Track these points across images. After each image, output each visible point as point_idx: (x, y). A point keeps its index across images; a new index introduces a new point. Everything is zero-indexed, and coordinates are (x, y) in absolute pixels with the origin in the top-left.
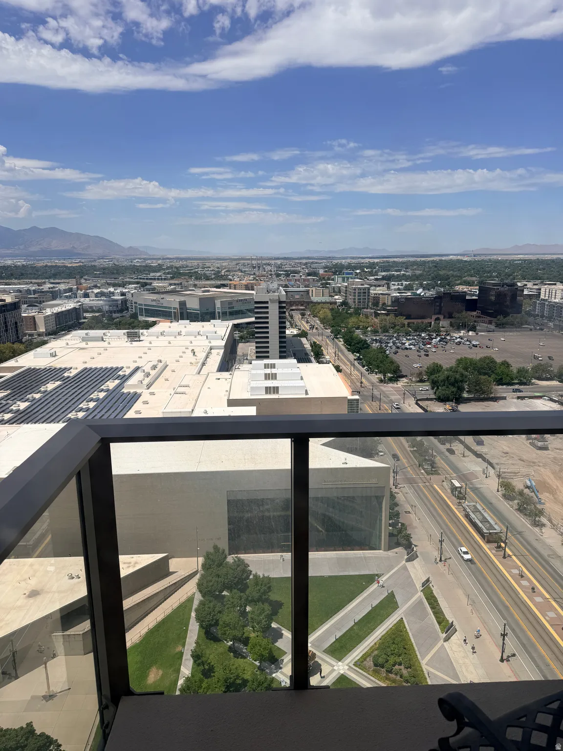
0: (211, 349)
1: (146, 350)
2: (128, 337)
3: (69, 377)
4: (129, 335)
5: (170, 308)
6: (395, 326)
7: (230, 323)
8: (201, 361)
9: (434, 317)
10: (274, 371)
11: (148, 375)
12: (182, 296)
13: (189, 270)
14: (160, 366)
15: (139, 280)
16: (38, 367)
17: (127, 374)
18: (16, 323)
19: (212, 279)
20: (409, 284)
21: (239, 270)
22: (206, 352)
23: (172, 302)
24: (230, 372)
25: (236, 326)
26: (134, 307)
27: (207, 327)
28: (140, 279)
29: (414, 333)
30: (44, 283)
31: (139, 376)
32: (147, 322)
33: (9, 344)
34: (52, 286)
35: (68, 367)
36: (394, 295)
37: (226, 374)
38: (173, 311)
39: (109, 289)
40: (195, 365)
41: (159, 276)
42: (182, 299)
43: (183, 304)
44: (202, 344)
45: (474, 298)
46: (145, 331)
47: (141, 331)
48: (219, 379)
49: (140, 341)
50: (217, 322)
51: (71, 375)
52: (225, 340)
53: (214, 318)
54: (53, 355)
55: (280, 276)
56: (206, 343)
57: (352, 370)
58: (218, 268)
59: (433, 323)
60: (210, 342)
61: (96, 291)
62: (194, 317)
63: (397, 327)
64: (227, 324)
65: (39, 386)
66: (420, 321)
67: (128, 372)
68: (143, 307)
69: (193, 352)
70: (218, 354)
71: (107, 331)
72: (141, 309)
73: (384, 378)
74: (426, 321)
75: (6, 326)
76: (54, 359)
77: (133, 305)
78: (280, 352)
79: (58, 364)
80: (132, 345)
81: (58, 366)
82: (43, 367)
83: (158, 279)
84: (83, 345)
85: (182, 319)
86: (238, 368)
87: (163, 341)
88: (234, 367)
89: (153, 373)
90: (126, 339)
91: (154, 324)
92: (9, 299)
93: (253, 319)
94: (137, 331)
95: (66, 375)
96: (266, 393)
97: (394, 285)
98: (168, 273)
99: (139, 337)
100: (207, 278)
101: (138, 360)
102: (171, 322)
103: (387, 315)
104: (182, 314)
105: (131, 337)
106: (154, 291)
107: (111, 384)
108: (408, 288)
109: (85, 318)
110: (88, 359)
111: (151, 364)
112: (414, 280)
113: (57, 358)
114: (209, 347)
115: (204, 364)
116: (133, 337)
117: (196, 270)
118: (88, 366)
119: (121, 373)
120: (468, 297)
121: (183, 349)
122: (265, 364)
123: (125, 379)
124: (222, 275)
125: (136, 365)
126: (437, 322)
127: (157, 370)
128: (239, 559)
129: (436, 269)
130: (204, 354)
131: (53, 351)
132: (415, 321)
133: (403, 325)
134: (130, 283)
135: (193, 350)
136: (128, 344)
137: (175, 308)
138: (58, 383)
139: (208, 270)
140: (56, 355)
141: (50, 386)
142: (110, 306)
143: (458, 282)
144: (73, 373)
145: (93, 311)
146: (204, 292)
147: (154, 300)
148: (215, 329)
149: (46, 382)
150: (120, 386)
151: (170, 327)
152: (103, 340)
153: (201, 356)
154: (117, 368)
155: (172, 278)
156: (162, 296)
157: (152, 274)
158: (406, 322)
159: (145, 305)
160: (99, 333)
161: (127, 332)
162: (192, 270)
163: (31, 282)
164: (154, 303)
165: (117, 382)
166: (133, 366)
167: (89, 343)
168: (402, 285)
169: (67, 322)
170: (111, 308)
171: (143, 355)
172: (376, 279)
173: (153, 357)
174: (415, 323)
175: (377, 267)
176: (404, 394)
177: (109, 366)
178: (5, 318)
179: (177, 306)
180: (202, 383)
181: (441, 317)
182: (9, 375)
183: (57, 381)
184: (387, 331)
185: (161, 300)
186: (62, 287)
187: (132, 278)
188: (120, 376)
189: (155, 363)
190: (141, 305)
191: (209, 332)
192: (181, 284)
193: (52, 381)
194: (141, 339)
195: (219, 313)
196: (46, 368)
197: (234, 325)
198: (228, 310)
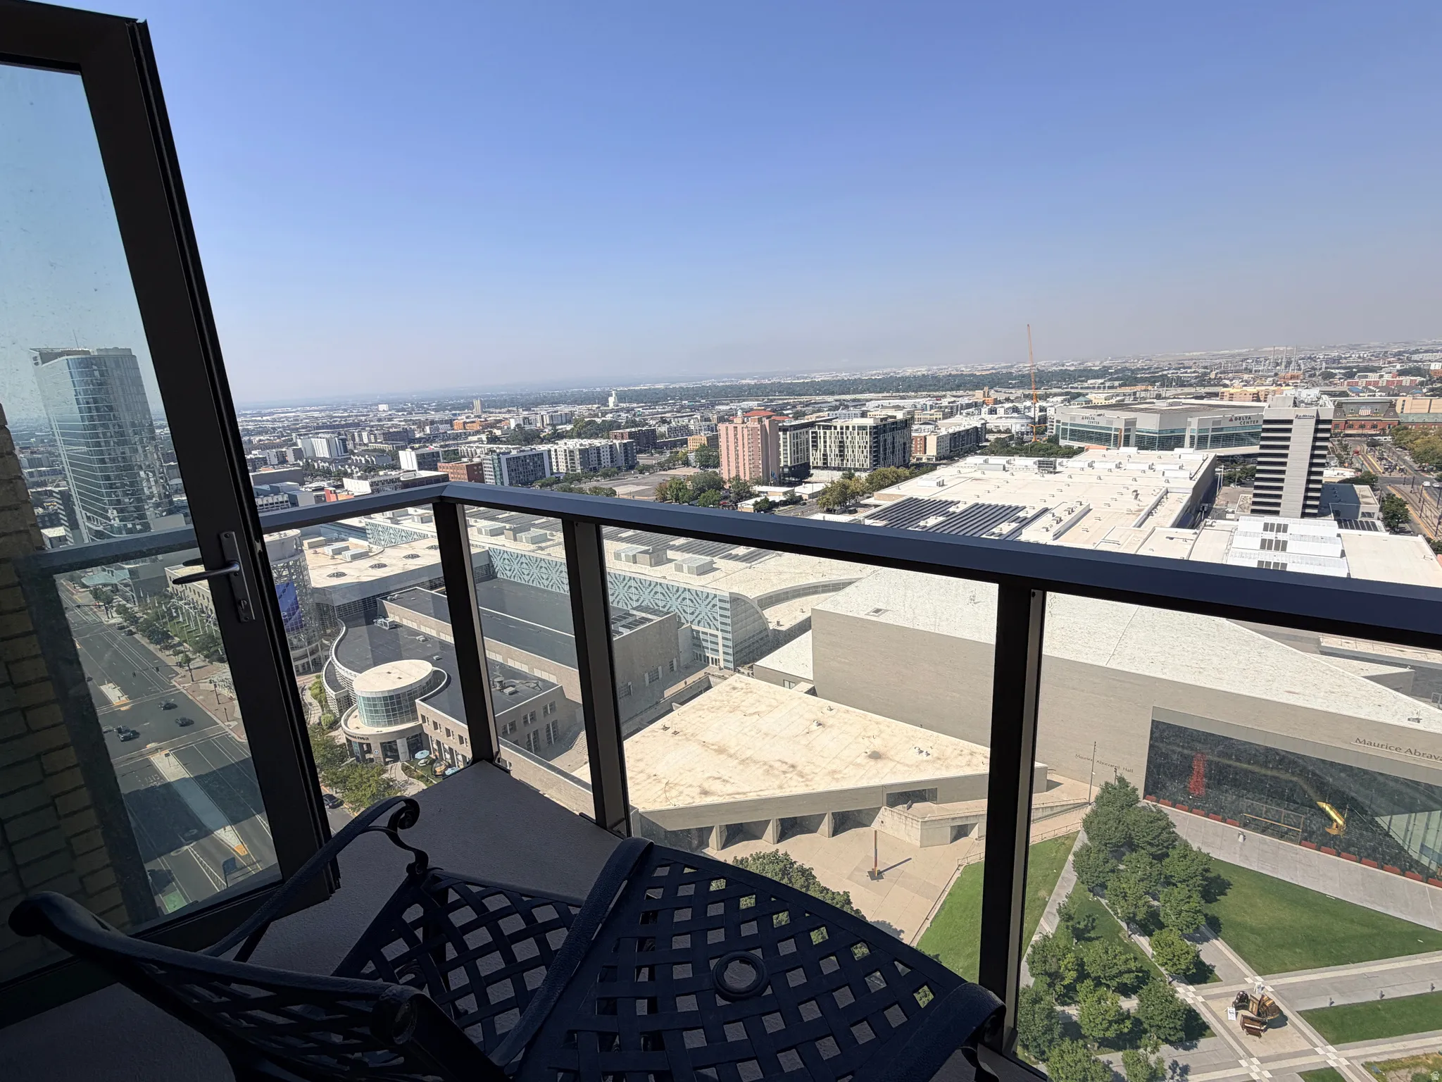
0: (1168, 492)
1: (1062, 486)
2: (1039, 467)
3: (954, 513)
4: (1041, 465)
5: (1110, 429)
7: (1211, 454)
8: (1146, 510)
10: (1281, 536)
11: (1061, 519)
12: (1132, 411)
13: (1153, 373)
14: (1079, 510)
15: (1069, 390)
16: (921, 498)
17: (1029, 516)
18: (905, 444)
19: (1191, 385)
21: (1246, 369)
22: (1158, 496)
23: (1116, 420)
24: (1195, 530)
25: (1220, 460)
26: (1054, 427)
27: (1166, 458)
28: (1072, 388)
30: (944, 396)
31: (1046, 520)
32: (1070, 447)
33: (893, 468)
34: (953, 399)
35: (956, 500)
37: (1187, 533)
38: (1113, 433)
39: (1025, 403)
40: (1135, 514)
41: (1102, 384)
42: (1132, 415)
43: (1130, 424)
44: (1152, 483)
46: (1064, 461)
47: (1059, 460)
48: (1172, 539)
49: (1055, 473)
50: (1186, 451)
51: (958, 511)
52: (1197, 480)
54: (941, 484)
55: (1333, 378)
56: (1161, 482)
58: (1206, 367)
60: (1167, 482)
61: (1007, 405)
62: (1145, 443)
64: (1205, 454)
67: (1031, 514)
68: (1069, 427)
69: (1135, 493)
70: (1179, 500)
71: (1012, 458)
72: (1065, 430)
75: (894, 447)
76: (941, 489)
77: (1055, 424)
78: (1305, 506)
79: (944, 496)
80: (1042, 479)
81: (944, 499)
82: (927, 499)
83: (1099, 388)
84: (979, 474)
85: (1127, 445)
86: (1211, 526)
88: (1203, 524)
89: (1067, 518)
90: (1037, 471)
91: (1081, 450)
92: (900, 415)
93: (1255, 449)
94: (1053, 459)
95: (951, 510)
98: (1117, 379)
99: (1055, 468)
100: (1182, 383)
101: (1048, 499)
102: (1107, 449)
104: (1127, 438)
105: (1044, 467)
106: (1089, 405)
107: (1007, 527)
109: (987, 440)
110: (981, 493)
111: (1065, 506)
113: (945, 487)
114: (1164, 489)
115: (1150, 514)
116: (1047, 468)
117: (1165, 372)
118: (980, 501)
119: (1021, 514)
121: (1121, 489)
122: (1267, 524)
123: (1026, 522)
124: (1210, 379)
125: (1044, 506)
127: (1073, 515)
128: (1160, 811)
130: (1154, 500)
131: (941, 479)
134: (1056, 395)
135: (1136, 491)
136: (1038, 477)
137: (1116, 430)
138: (941, 519)
139: (1186, 373)
140: (943, 485)
141: (931, 522)
142: (1022, 426)
144: (961, 507)
145: (999, 432)
146: (1171, 405)
147: (1087, 418)
148: (1180, 462)
149: (924, 516)
150: (1018, 531)
151: (1104, 456)
152: (1004, 469)
153: (1149, 500)
154: (1017, 508)
155: (1120, 386)
156: (1100, 412)
157: (1090, 382)
159: (1071, 425)
160: (1002, 460)
161: (1039, 461)
162: (1158, 372)
163: (929, 396)
164: (1085, 422)
165: (1014, 525)
166: (1040, 506)
167: (986, 472)
169: (963, 445)
170: (1023, 428)
171: (1057, 494)
173: (1070, 497)
177: (1007, 504)
178: (893, 438)
179: (1123, 427)
180: (1142, 540)
182: (888, 504)
183: (940, 516)
185: (1097, 419)
186: (965, 401)
187: (1059, 388)
188: (1019, 517)
189: (1072, 505)
190: (1066, 424)
192: (1135, 393)
193: (934, 515)
194: (1057, 471)
195: (1192, 438)
196: (929, 500)
197: (1219, 457)
198: (1210, 434)
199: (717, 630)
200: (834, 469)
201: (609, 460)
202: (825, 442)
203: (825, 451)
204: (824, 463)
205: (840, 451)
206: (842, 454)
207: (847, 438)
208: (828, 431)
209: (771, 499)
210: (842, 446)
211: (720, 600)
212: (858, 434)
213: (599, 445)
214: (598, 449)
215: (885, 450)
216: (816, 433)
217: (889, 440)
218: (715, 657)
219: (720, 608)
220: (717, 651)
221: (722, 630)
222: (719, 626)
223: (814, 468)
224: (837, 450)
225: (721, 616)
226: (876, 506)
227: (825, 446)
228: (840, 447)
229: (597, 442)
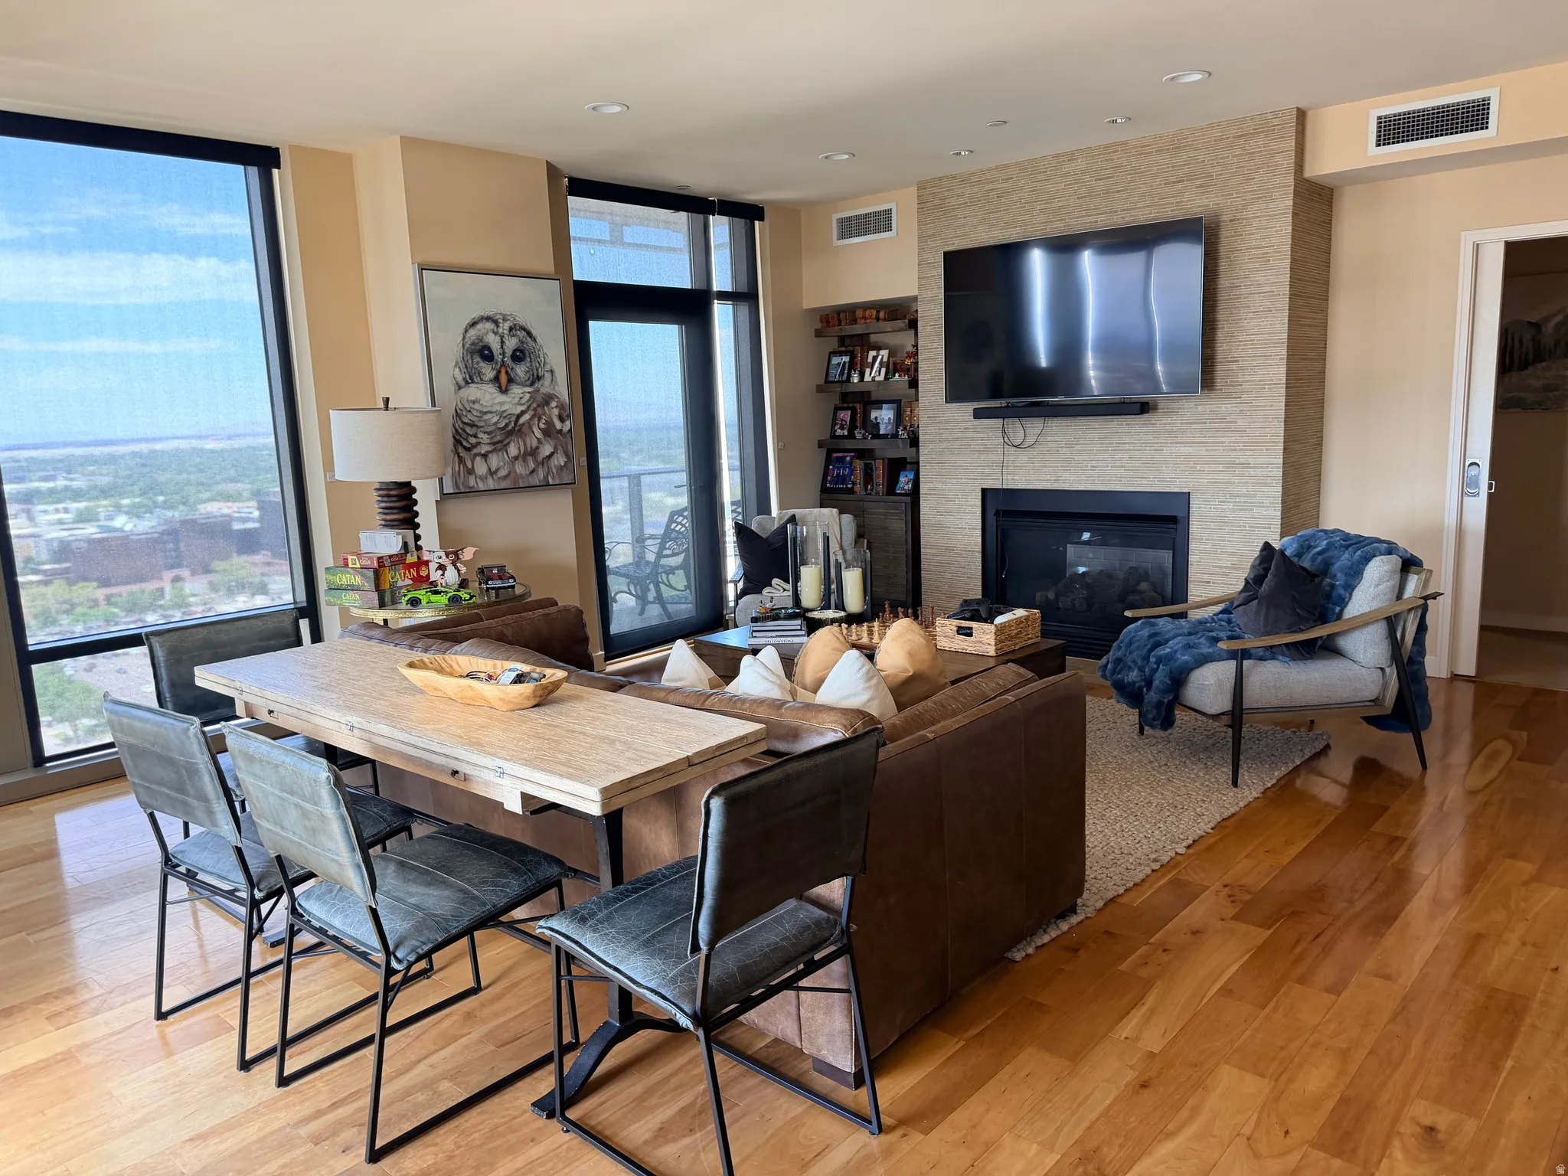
6: (73, 606)
9: (168, 575)
20: (87, 508)
29: (126, 616)
36: (55, 535)
45: (250, 525)
59: (168, 589)
63: (79, 610)
66: (135, 588)
73: (75, 731)
74: (150, 586)
97: (45, 512)
103: (46, 583)
108: (83, 518)
112: (97, 498)
120: (237, 526)
126: (179, 585)
129: (146, 470)
132: (124, 590)
133: (95, 603)
143: (207, 495)
158: (101, 594)
174: (124, 594)
181: (185, 573)
184: (54, 622)
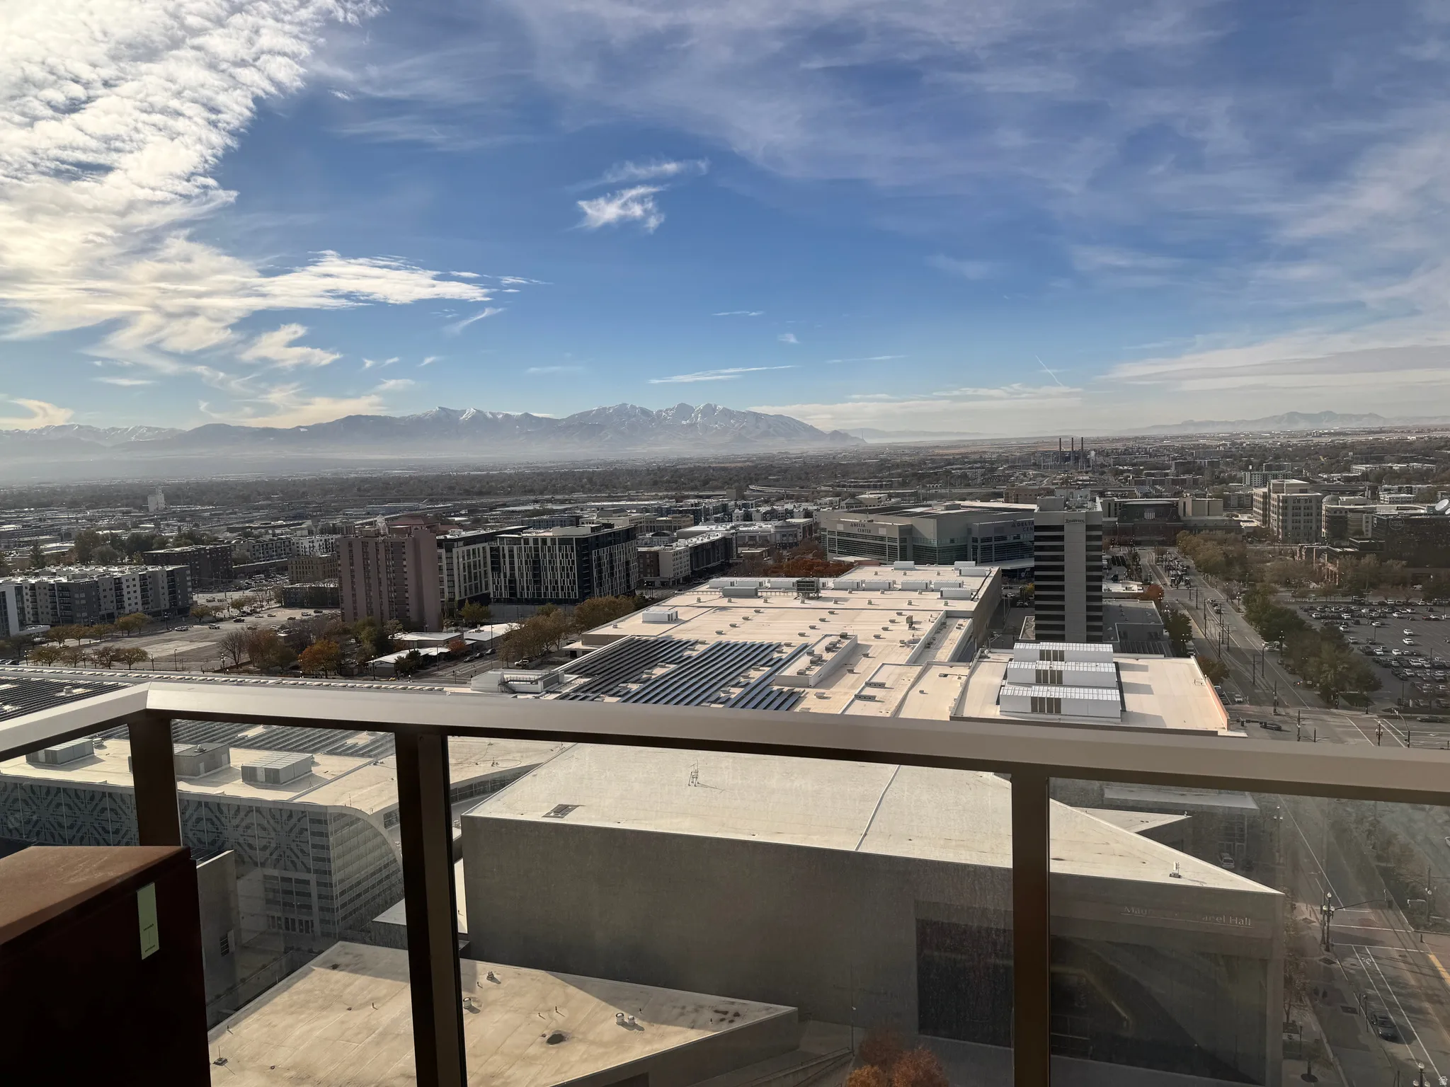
0: (947, 618)
1: (825, 614)
2: (798, 590)
3: (689, 657)
4: (801, 588)
5: (883, 538)
6: (1379, 581)
7: (994, 569)
8: (924, 640)
10: (1057, 666)
11: (817, 661)
12: (907, 516)
14: (843, 644)
15: (840, 489)
16: (644, 638)
17: (783, 657)
18: (628, 563)
21: (1035, 464)
22: (937, 622)
23: (888, 526)
24: (971, 664)
25: (1006, 575)
27: (947, 574)
28: (843, 486)
30: (686, 496)
31: (804, 661)
32: (840, 563)
33: (611, 597)
34: (696, 501)
35: (691, 640)
36: (1389, 512)
37: (963, 670)
38: (888, 543)
39: (786, 506)
40: (908, 646)
42: (906, 522)
43: (907, 532)
44: (930, 607)
46: (830, 582)
47: (822, 580)
48: (946, 676)
49: (818, 598)
50: (968, 566)
51: (695, 654)
52: (979, 600)
53: (965, 559)
54: (673, 618)
55: (1122, 475)
56: (941, 606)
57: (1258, 674)
60: (946, 604)
61: (765, 509)
64: (988, 568)
65: (640, 670)
66: (1444, 571)
67: (788, 651)
68: (836, 537)
69: (909, 620)
70: (961, 627)
71: (766, 579)
72: (832, 541)
75: (612, 568)
76: (672, 624)
77: (822, 533)
78: (1089, 628)
79: (677, 634)
80: (803, 606)
81: (676, 638)
82: (652, 639)
84: (724, 602)
85: (903, 558)
86: (986, 657)
87: (859, 599)
88: (979, 655)
89: (828, 657)
90: (795, 595)
91: (851, 567)
92: (620, 523)
93: (1031, 562)
94: (813, 579)
95: (687, 653)
96: (1034, 710)
98: (896, 476)
99: (818, 591)
100: (966, 482)
101: (808, 632)
102: (881, 564)
104: (903, 549)
105: (804, 590)
106: (859, 507)
107: (755, 675)
109: (739, 556)
110: (725, 627)
111: (828, 641)
113: (678, 623)
114: (944, 613)
115: (926, 645)
116: (808, 590)
117: (949, 467)
118: (724, 639)
119: (774, 655)
121: (893, 615)
122: (1042, 652)
123: (779, 665)
125: (803, 641)
127: (838, 651)
130: (932, 627)
131: (673, 611)
133: (1400, 581)
134: (824, 495)
135: (911, 618)
136: (798, 603)
137: (891, 539)
138: (671, 667)
139: (972, 468)
140: (676, 619)
141: (658, 672)
142: (784, 536)
144: (701, 649)
145: (755, 544)
146: (948, 508)
147: (855, 525)
148: (960, 579)
149: (652, 663)
150: (769, 678)
151: (876, 574)
152: (756, 595)
153: (926, 629)
154: (770, 646)
155: (899, 484)
156: (871, 517)
159: (840, 534)
160: (752, 582)
161: (798, 582)
162: (940, 467)
163: (666, 496)
164: (855, 530)
165: (765, 670)
166: (799, 642)
167: (733, 600)
168: (1410, 491)
169: (707, 562)
170: (785, 538)
171: (819, 624)
172: (1348, 480)
173: (835, 626)
175: (1351, 454)
176: (1379, 735)
177: (758, 642)
178: (611, 555)
179: (896, 535)
180: (912, 680)
182: (598, 650)
183: (670, 663)
185: (868, 525)
186: (711, 503)
187: (829, 486)
188: (772, 659)
189: (834, 639)
190: (833, 533)
191: (948, 585)
192: (915, 494)
193: (662, 662)
194: (820, 595)
196: (656, 641)
197: (1002, 571)
198: (993, 543)
199: (309, 871)
200: (528, 602)
201: (139, 601)
202: (512, 563)
203: (512, 575)
204: (511, 595)
205: (534, 575)
206: (537, 578)
207: (545, 555)
208: (515, 547)
209: (423, 652)
210: (536, 566)
211: (313, 821)
212: (560, 550)
213: (120, 575)
214: (118, 581)
215: (600, 572)
216: (497, 549)
217: (605, 560)
218: (305, 918)
219: (313, 834)
220: (309, 907)
221: (316, 871)
222: (311, 864)
223: (498, 601)
224: (530, 574)
225: (314, 846)
226: (585, 652)
227: (512, 569)
228: (534, 569)
229: (115, 571)
